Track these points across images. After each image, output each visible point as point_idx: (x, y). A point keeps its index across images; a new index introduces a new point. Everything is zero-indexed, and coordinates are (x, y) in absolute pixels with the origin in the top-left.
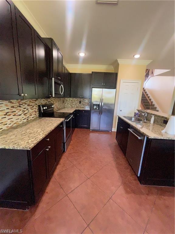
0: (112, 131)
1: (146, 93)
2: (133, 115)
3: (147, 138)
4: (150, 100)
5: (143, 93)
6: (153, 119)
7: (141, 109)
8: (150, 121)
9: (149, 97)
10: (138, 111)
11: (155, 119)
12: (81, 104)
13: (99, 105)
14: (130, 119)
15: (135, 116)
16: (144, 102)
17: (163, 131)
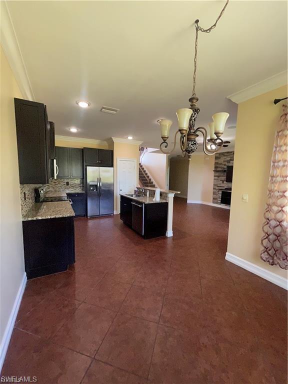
0: (115, 213)
1: (143, 169)
2: (133, 193)
3: (145, 204)
4: (148, 177)
5: (139, 169)
6: (148, 193)
7: (139, 186)
8: (146, 195)
9: (146, 174)
10: (137, 188)
11: (149, 193)
12: (69, 186)
13: (96, 186)
14: (132, 196)
15: (135, 193)
16: (142, 180)
17: (154, 200)
